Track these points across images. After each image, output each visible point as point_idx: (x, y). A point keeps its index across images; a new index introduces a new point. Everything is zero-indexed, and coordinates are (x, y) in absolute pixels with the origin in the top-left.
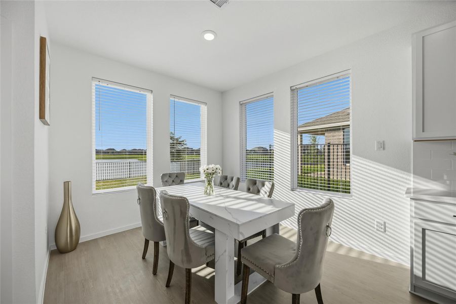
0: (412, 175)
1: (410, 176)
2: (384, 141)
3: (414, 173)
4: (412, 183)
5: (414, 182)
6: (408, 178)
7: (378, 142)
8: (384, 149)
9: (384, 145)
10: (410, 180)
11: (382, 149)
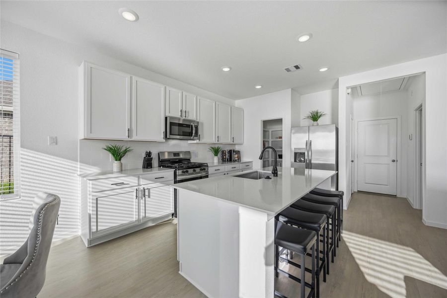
0: (79, 163)
1: (77, 164)
2: (56, 137)
3: (80, 162)
4: (79, 170)
5: (80, 168)
6: (75, 166)
7: (51, 138)
8: (56, 144)
9: (56, 140)
10: (77, 168)
11: (55, 144)
